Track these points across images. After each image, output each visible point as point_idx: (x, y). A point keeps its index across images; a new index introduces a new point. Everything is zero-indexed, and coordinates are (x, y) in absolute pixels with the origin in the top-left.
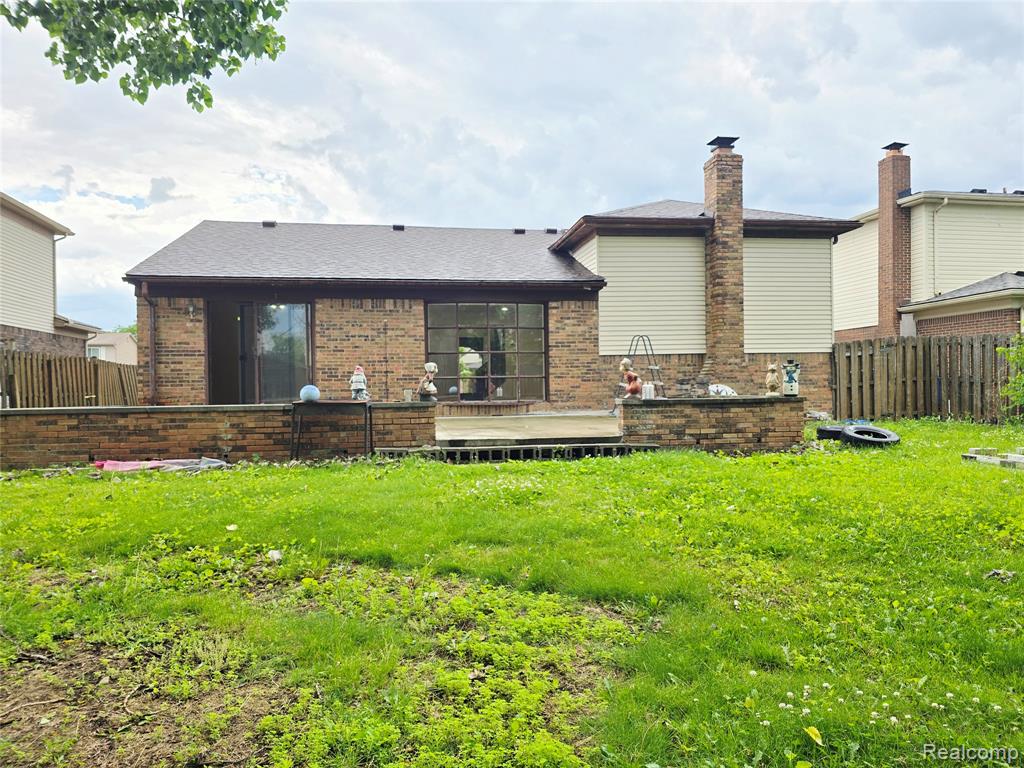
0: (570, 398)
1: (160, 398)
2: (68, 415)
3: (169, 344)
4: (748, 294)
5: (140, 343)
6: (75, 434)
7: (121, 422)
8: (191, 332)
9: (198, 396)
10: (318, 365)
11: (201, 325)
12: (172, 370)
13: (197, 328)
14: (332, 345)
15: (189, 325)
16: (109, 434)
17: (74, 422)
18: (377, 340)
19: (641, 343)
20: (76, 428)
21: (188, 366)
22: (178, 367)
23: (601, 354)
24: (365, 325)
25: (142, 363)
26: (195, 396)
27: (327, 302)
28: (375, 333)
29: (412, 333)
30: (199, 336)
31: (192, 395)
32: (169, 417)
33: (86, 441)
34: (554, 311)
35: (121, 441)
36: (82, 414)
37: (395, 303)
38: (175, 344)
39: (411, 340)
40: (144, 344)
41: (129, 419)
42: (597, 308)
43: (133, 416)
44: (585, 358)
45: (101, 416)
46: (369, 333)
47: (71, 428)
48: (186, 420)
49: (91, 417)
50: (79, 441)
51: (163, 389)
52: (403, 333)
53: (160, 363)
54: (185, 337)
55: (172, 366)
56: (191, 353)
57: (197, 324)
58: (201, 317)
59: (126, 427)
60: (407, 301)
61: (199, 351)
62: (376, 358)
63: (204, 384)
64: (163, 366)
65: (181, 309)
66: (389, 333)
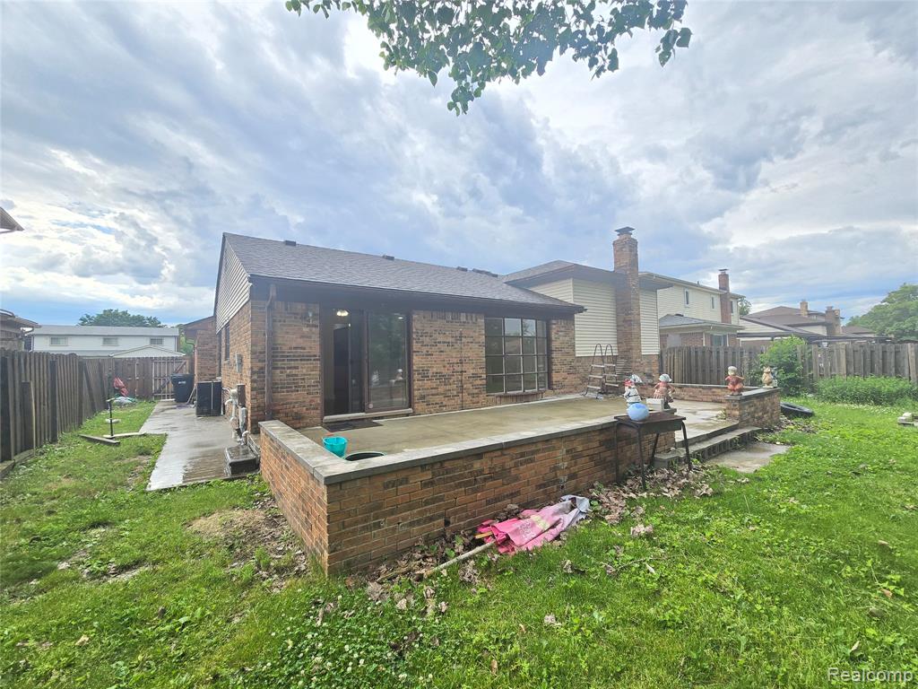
0: (563, 386)
1: (275, 405)
2: (421, 466)
3: (285, 349)
4: (642, 322)
5: (254, 348)
6: (428, 493)
7: (477, 465)
8: (308, 337)
9: (313, 401)
10: (415, 368)
11: (316, 330)
12: (288, 376)
13: (313, 333)
14: (424, 350)
15: (305, 330)
16: (466, 484)
17: (427, 476)
18: (456, 346)
19: (599, 348)
20: (431, 483)
21: (304, 371)
22: (294, 372)
23: (577, 355)
24: (447, 333)
25: (256, 369)
26: (311, 401)
27: (422, 313)
28: (453, 340)
29: (477, 340)
30: (314, 341)
31: (308, 400)
32: (519, 451)
33: (441, 499)
34: (554, 326)
35: (475, 491)
36: (436, 463)
37: (467, 316)
38: (290, 348)
39: (477, 346)
40: (259, 349)
41: (484, 460)
42: (574, 325)
43: (487, 455)
44: (569, 359)
45: (456, 462)
46: (450, 340)
47: (425, 485)
48: (533, 453)
49: (447, 465)
50: (434, 501)
51: (279, 396)
52: (471, 340)
53: (277, 368)
54: (300, 342)
55: (288, 371)
56: (306, 358)
57: (314, 329)
58: (317, 323)
59: (481, 472)
60: (474, 315)
61: (315, 356)
62: (455, 361)
63: (319, 389)
64: (278, 371)
65: (297, 314)
66: (464, 340)
